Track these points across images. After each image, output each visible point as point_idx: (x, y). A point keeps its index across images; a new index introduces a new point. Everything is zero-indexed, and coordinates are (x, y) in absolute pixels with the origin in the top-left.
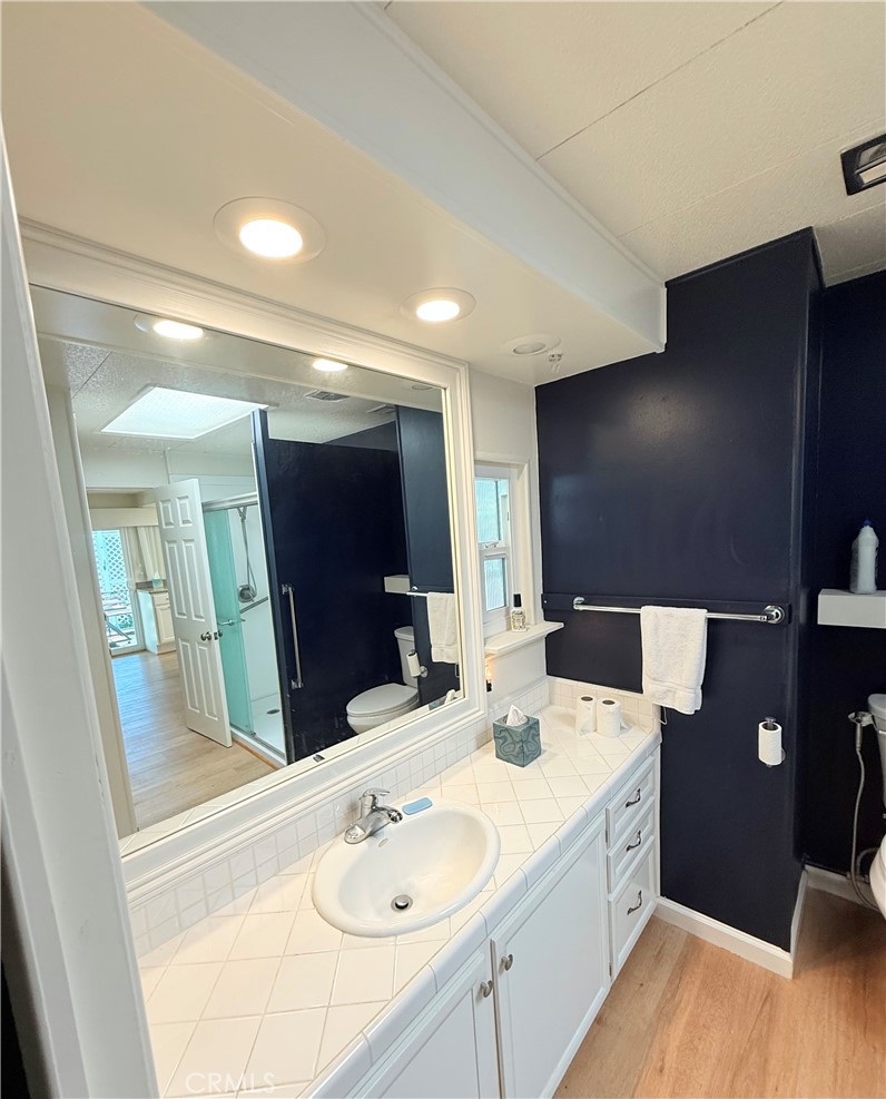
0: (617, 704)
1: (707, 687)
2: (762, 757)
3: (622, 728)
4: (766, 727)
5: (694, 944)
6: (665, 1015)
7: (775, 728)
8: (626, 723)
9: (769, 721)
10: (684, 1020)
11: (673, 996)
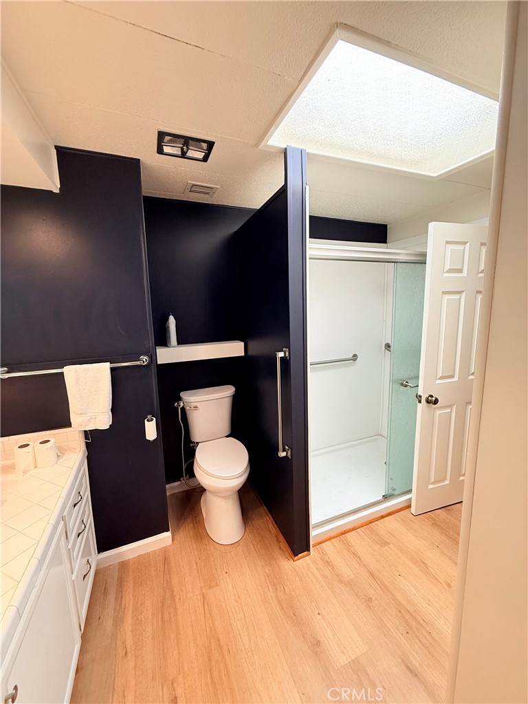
0: (52, 440)
1: (114, 410)
2: (147, 438)
3: (58, 456)
4: (148, 421)
5: (123, 566)
6: (118, 622)
7: (152, 420)
8: (60, 452)
9: (149, 417)
10: (130, 612)
11: (120, 605)
